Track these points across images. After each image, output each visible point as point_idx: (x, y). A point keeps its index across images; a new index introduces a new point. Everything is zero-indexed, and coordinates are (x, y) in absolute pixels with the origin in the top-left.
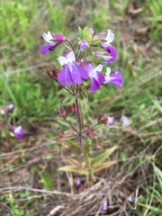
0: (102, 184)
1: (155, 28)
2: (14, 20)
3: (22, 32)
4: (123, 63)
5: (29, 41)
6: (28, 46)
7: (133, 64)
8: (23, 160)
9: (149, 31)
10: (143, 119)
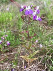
0: (34, 66)
1: (49, 22)
2: (8, 18)
3: (10, 21)
4: (40, 31)
5: (12, 24)
6: (11, 25)
7: (43, 31)
8: (7, 60)
9: (48, 23)
10: (46, 44)
